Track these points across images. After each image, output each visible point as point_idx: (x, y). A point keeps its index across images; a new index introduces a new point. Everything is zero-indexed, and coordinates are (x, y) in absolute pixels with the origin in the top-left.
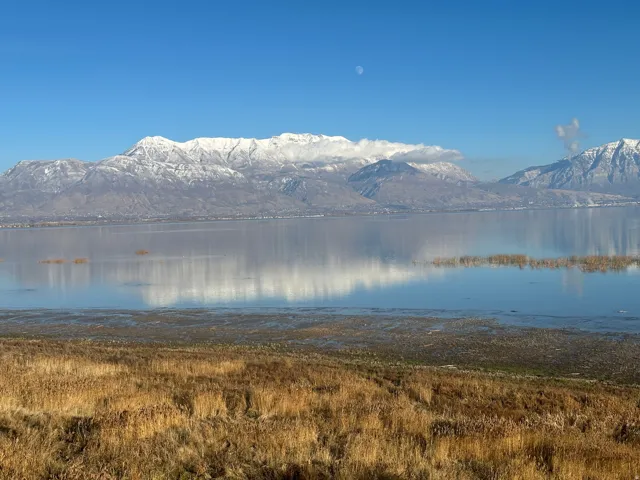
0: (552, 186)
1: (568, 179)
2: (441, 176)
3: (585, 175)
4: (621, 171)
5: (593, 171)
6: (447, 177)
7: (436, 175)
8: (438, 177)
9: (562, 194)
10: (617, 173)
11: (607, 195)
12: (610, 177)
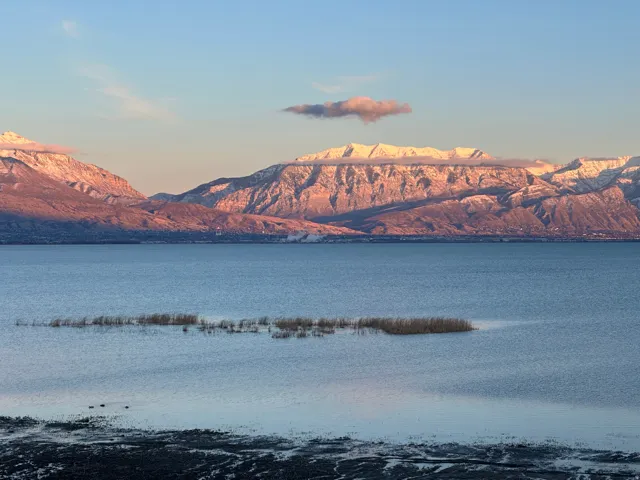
0: (250, 208)
1: (275, 199)
2: (82, 187)
3: (297, 194)
4: (349, 191)
5: (310, 189)
6: (91, 188)
7: (73, 184)
8: (77, 187)
9: (265, 223)
10: (343, 195)
11: (327, 227)
12: (333, 200)
